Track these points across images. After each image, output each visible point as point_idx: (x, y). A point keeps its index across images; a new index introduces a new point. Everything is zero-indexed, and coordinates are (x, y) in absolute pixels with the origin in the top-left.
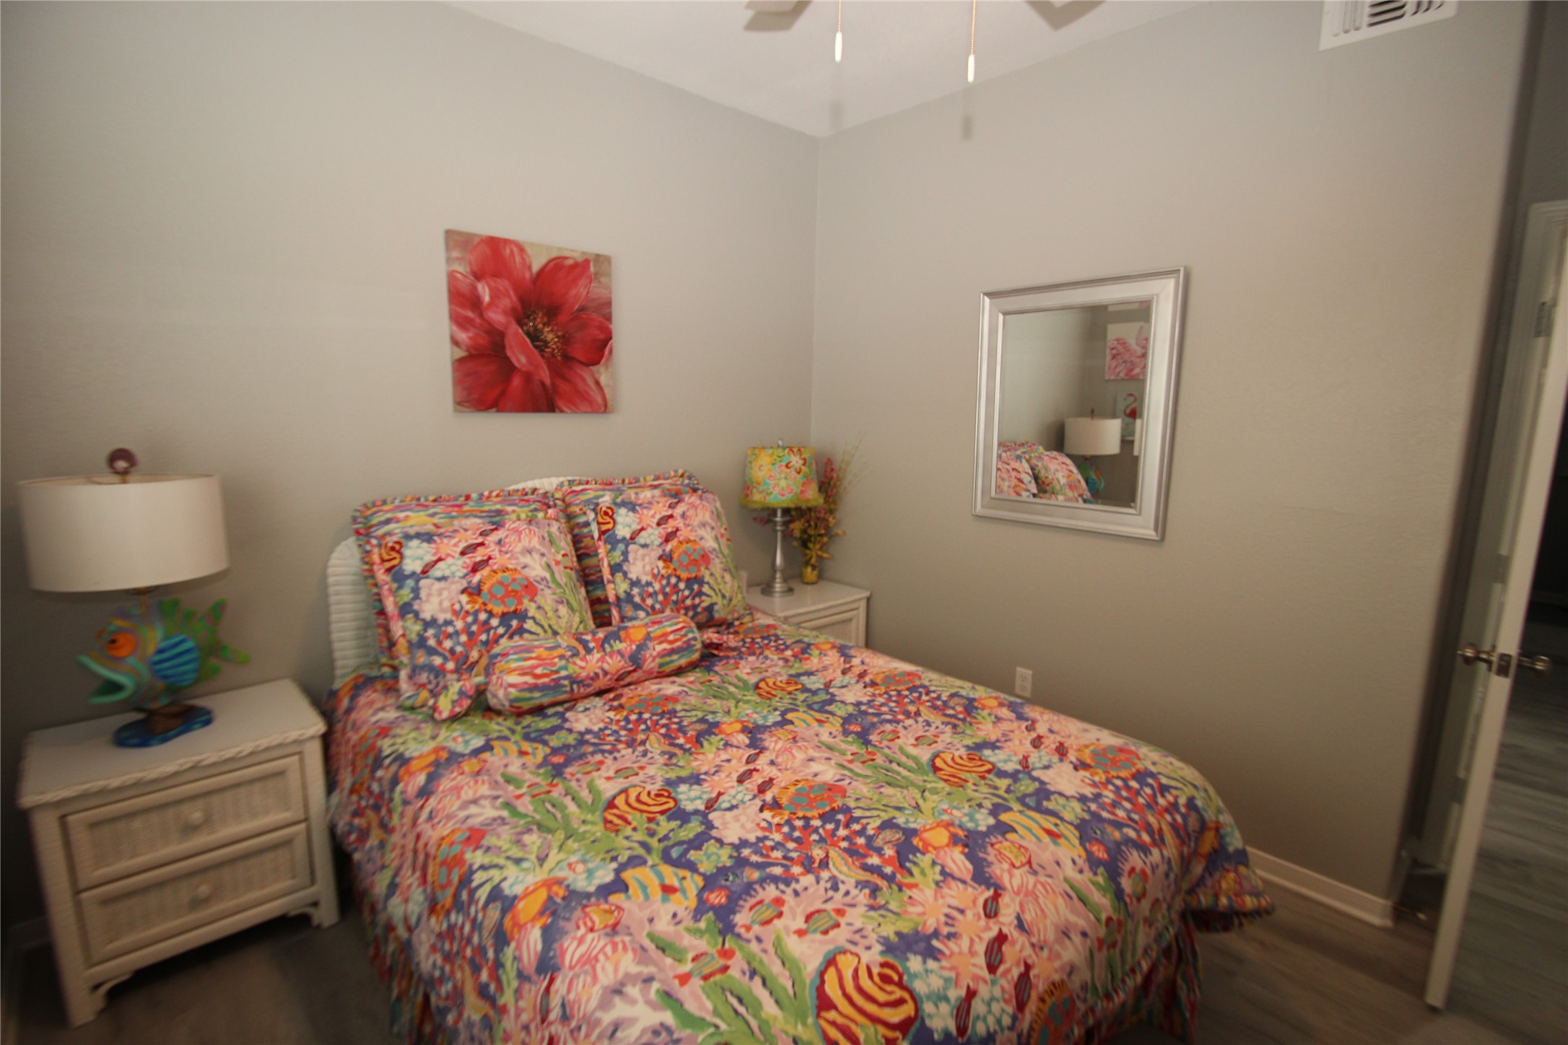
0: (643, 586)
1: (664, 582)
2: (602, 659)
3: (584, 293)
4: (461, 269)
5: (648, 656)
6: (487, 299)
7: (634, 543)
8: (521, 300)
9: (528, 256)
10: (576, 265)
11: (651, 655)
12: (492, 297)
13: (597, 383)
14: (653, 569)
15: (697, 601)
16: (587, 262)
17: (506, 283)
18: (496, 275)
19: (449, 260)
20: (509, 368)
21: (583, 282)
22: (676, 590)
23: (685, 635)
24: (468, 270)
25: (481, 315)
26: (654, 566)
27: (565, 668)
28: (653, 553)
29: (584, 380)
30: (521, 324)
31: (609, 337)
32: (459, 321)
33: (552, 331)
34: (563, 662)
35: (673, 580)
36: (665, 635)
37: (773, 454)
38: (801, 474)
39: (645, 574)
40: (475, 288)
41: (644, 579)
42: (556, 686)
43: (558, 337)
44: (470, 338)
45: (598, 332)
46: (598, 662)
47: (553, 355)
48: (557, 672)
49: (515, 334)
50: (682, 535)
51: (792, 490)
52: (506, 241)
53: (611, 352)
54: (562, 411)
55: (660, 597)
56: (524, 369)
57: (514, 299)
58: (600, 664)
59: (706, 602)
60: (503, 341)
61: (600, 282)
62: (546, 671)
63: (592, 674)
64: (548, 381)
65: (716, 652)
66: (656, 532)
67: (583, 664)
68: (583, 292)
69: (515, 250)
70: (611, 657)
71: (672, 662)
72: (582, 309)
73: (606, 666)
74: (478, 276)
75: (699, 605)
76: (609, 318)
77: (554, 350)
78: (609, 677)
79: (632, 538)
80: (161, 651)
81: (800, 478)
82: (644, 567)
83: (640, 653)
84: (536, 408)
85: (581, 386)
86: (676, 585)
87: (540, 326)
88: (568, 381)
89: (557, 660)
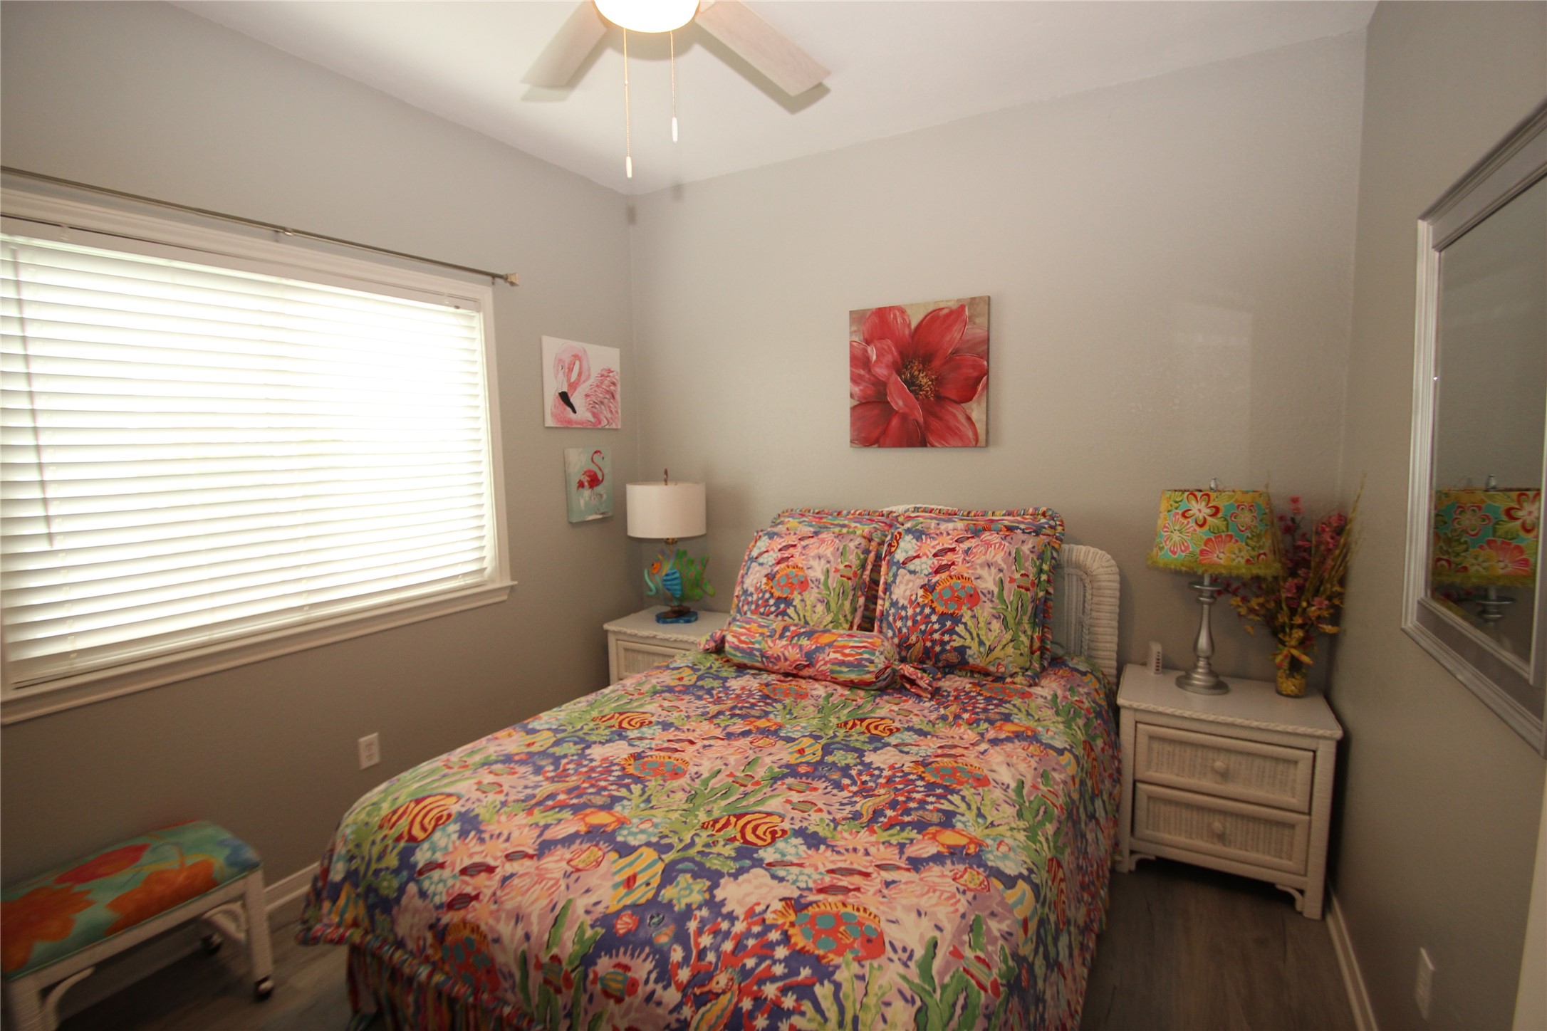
0: (898, 608)
1: (918, 610)
2: (785, 647)
3: (959, 337)
4: (857, 340)
5: (821, 658)
6: (874, 358)
7: (904, 568)
8: (901, 353)
9: (909, 316)
10: (951, 313)
11: (824, 659)
12: (877, 356)
13: (969, 419)
14: (912, 595)
15: (946, 638)
16: (962, 307)
17: (889, 342)
18: (881, 338)
19: (852, 333)
20: (889, 412)
21: (956, 327)
22: (927, 620)
23: (861, 654)
24: (862, 338)
25: (869, 371)
26: (914, 592)
27: (759, 643)
28: (918, 580)
29: (955, 417)
30: (899, 373)
31: (986, 372)
32: (855, 379)
33: (926, 376)
34: (761, 638)
35: (927, 611)
36: (845, 647)
37: (1170, 498)
38: (1206, 528)
39: (904, 598)
40: (867, 351)
41: (902, 602)
42: (750, 653)
43: (932, 380)
44: (861, 390)
45: (971, 371)
46: (782, 647)
47: (926, 396)
48: (753, 643)
49: (896, 383)
50: (954, 571)
51: (1187, 548)
52: (891, 308)
53: (987, 385)
54: (933, 446)
55: (910, 623)
56: (901, 411)
57: (895, 354)
58: (782, 649)
59: (957, 642)
60: (885, 390)
61: (975, 323)
62: (747, 640)
63: (775, 655)
64: (921, 420)
65: (908, 686)
66: (930, 562)
67: (771, 645)
68: (957, 336)
69: (898, 313)
70: (793, 648)
71: (841, 672)
72: (956, 352)
73: (786, 653)
74: (868, 342)
75: (948, 642)
76: (986, 355)
77: (927, 392)
78: (788, 663)
79: (904, 563)
80: (667, 575)
81: (1203, 533)
82: (905, 591)
83: (815, 654)
84: (911, 444)
85: (952, 423)
86: (928, 616)
87: (916, 373)
88: (940, 419)
89: (757, 635)
